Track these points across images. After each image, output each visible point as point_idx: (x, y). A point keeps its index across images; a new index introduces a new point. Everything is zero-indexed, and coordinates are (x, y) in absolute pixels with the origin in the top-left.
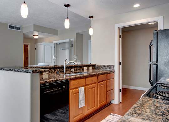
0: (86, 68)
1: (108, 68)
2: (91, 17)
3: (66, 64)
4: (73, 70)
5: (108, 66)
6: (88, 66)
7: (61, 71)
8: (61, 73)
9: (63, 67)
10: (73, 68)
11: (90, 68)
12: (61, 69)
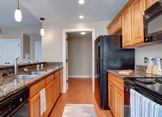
0: (38, 66)
1: (57, 64)
2: (42, 19)
3: (18, 63)
4: (26, 70)
5: (58, 63)
6: (40, 64)
7: (9, 73)
8: (11, 75)
9: (13, 68)
10: (25, 67)
11: (42, 65)
12: (9, 70)
